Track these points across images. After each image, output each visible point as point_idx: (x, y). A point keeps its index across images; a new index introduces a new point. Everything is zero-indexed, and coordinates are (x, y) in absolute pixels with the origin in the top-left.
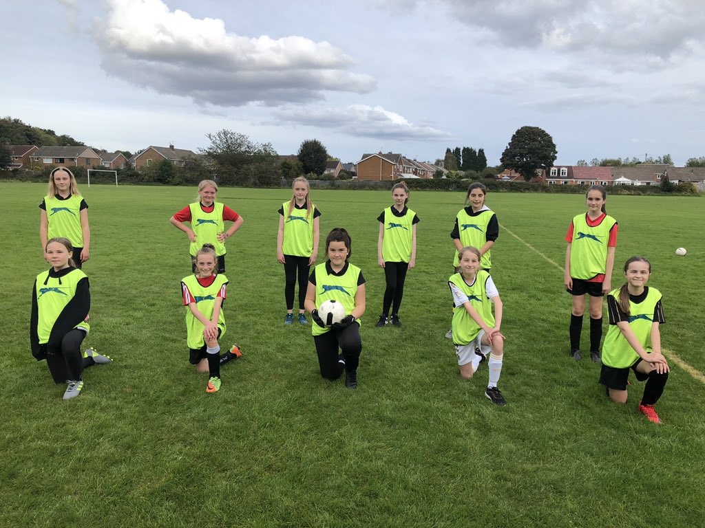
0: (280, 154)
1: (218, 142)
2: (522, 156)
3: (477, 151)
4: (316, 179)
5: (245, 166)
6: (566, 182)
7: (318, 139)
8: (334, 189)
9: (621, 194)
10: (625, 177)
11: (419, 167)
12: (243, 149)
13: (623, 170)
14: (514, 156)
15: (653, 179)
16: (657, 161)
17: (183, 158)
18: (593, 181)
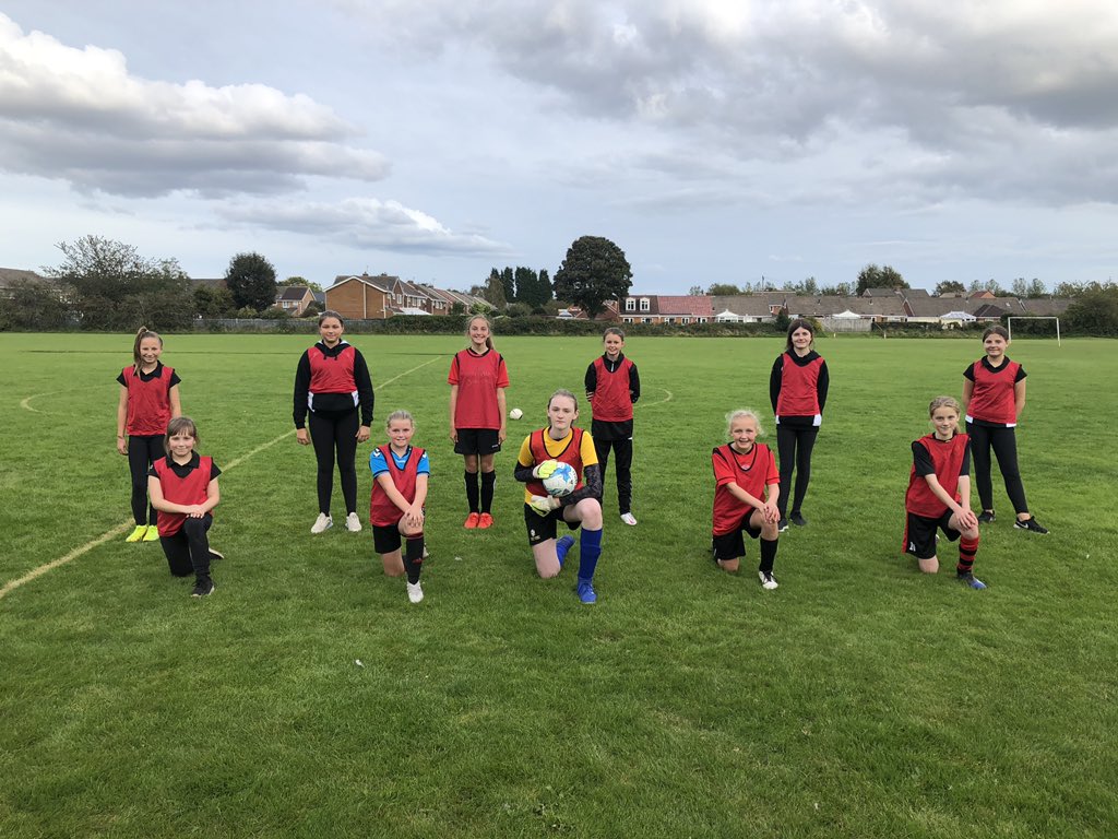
0: (193, 276)
1: (80, 257)
2: (583, 280)
3: (538, 273)
4: (255, 317)
5: (129, 297)
6: (648, 320)
7: (260, 253)
8: (287, 333)
9: (722, 336)
10: (730, 310)
11: (434, 297)
12: (126, 268)
13: (729, 300)
14: (572, 281)
15: (767, 313)
16: (797, 287)
17: (12, 284)
18: (686, 317)
